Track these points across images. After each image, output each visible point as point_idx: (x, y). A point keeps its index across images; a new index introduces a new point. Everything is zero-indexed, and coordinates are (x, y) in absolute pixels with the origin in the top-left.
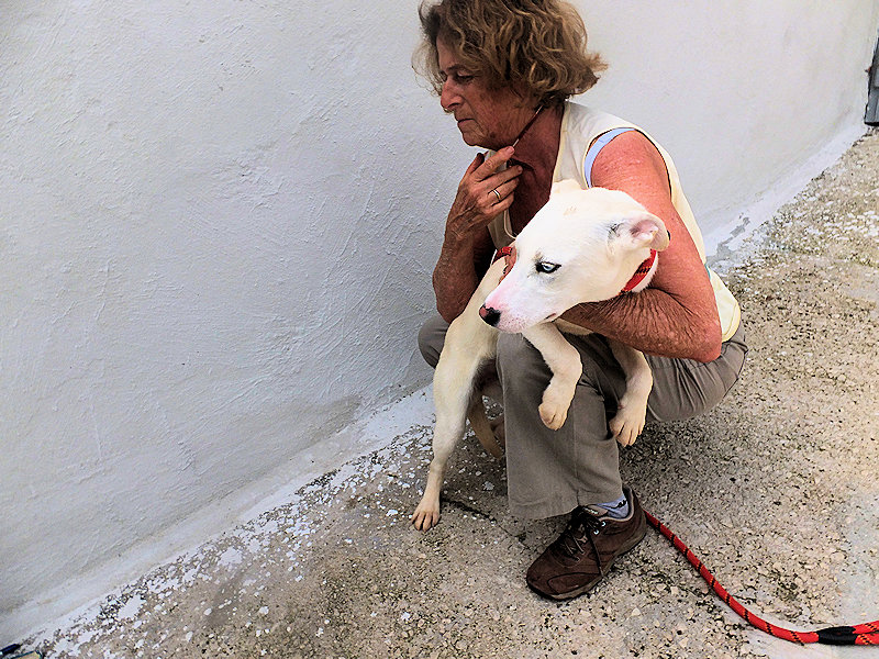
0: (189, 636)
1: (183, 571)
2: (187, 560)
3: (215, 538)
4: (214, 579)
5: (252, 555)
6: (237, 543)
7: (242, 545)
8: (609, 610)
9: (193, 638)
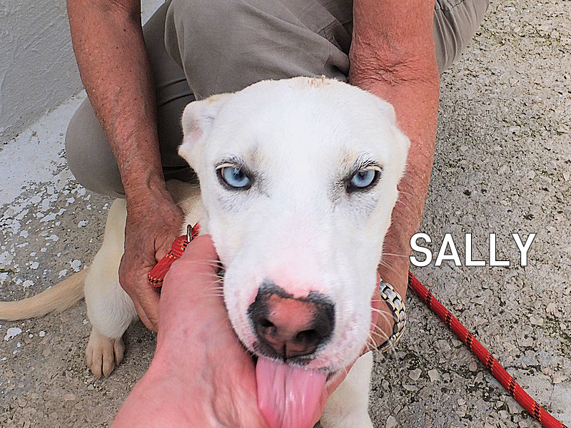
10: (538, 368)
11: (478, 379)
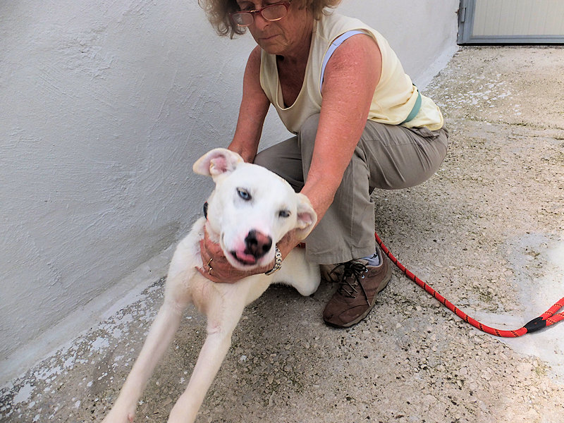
0: (78, 404)
1: (63, 360)
2: (64, 352)
3: (84, 333)
4: (90, 360)
5: (117, 340)
6: (103, 333)
7: (106, 334)
8: (381, 328)
9: (82, 405)
10: (468, 305)
11: (440, 309)
